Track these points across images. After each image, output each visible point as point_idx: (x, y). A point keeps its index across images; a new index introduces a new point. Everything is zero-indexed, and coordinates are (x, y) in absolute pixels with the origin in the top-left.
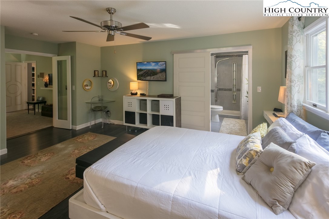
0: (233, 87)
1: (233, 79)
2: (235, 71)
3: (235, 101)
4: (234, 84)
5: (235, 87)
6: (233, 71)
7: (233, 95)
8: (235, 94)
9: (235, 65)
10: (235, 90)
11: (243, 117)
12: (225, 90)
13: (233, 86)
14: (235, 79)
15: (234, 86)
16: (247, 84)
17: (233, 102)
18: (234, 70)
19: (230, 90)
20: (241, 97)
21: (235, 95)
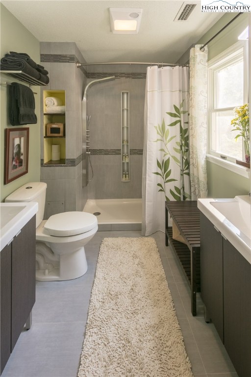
0: (123, 145)
1: (123, 128)
2: (127, 110)
3: (127, 178)
4: (125, 138)
5: (128, 145)
6: (123, 110)
7: (123, 163)
8: (127, 160)
9: (125, 96)
10: (128, 153)
11: (148, 230)
12: (107, 152)
13: (123, 143)
14: (127, 128)
15: (125, 143)
16: (158, 140)
17: (124, 180)
18: (125, 107)
19: (117, 152)
20: (143, 176)
21: (128, 163)
